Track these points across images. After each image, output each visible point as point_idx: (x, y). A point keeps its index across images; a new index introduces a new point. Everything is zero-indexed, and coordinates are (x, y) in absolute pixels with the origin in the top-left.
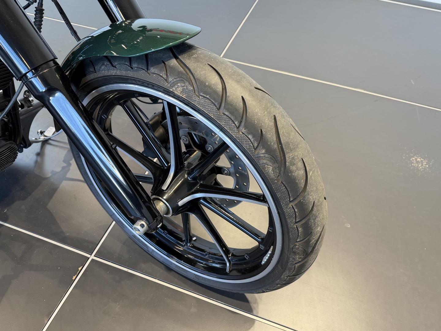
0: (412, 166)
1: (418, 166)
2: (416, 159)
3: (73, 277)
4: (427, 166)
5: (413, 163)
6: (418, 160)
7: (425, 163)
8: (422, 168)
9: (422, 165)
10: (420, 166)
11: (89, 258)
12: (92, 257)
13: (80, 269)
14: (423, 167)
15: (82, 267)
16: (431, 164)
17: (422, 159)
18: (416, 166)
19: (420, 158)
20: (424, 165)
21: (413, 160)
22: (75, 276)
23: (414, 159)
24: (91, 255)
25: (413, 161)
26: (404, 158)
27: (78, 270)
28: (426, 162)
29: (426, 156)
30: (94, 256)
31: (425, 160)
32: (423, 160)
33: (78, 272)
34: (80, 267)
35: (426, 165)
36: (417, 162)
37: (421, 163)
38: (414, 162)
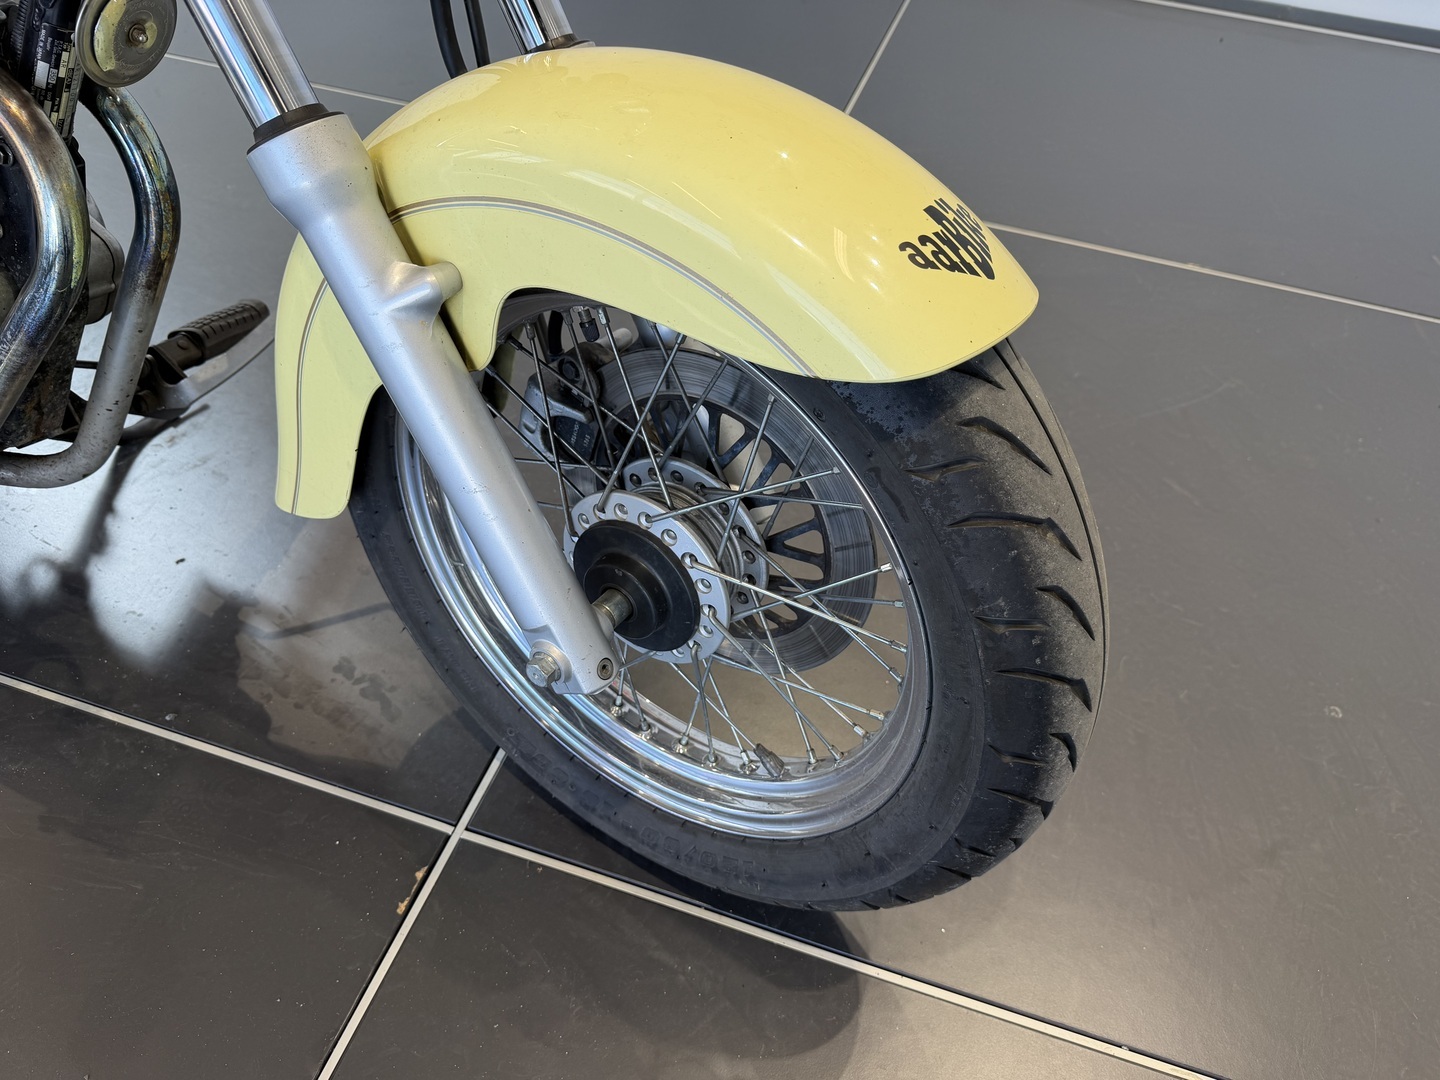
3: (397, 907)
11: (448, 837)
12: (459, 833)
13: (419, 875)
15: (426, 868)
22: (406, 902)
24: (455, 826)
27: (415, 879)
30: (467, 829)
33: (415, 887)
34: (419, 870)
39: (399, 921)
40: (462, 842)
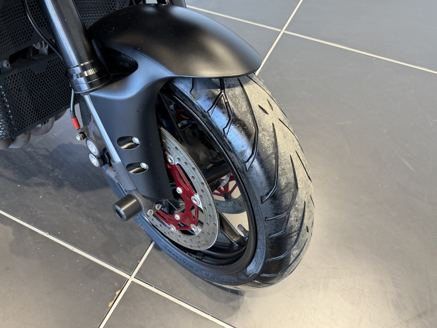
3: (109, 304)
11: (128, 280)
12: (132, 279)
13: (117, 293)
15: (120, 291)
22: (112, 302)
24: (131, 276)
27: (115, 295)
30: (135, 277)
33: (116, 297)
34: (117, 291)
39: (110, 308)
40: (132, 282)
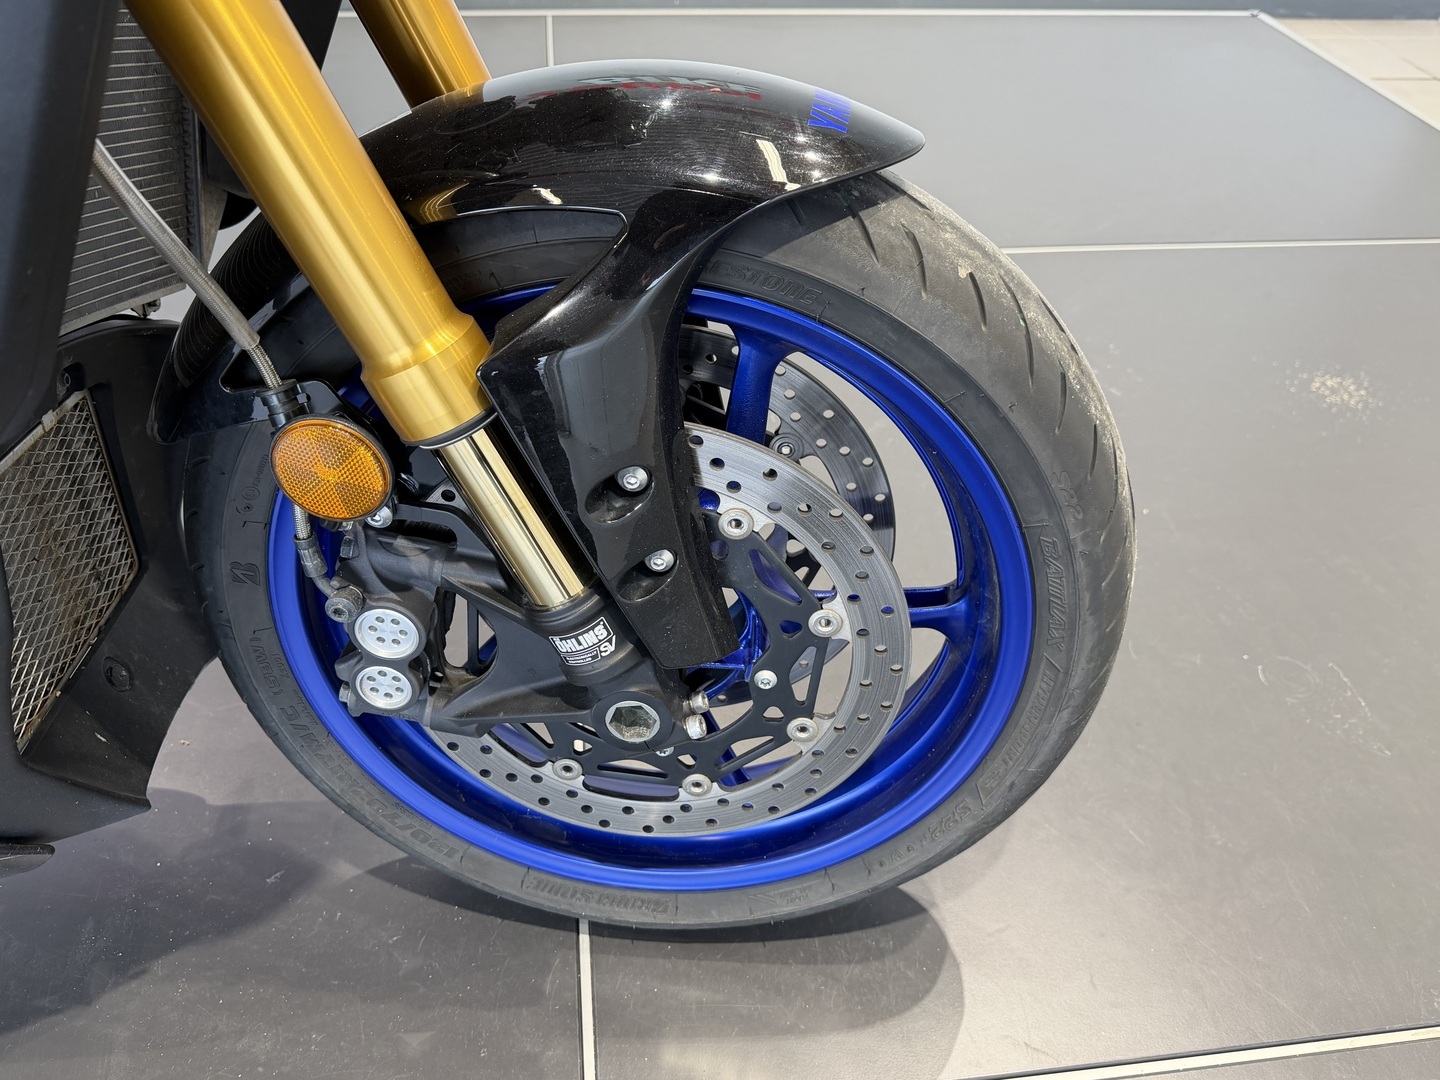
0: (1331, 405)
1: (1343, 400)
2: (1323, 384)
4: (1363, 392)
5: (1326, 396)
6: (1329, 383)
7: (1352, 388)
8: (1358, 403)
9: (1350, 394)
10: (1346, 397)
14: (1357, 399)
16: (1366, 384)
17: (1338, 377)
18: (1339, 403)
19: (1327, 377)
20: (1355, 393)
21: (1319, 388)
23: (1317, 385)
25: (1320, 392)
26: (1293, 390)
28: (1353, 383)
29: (1338, 367)
31: (1343, 379)
32: (1339, 380)
35: (1357, 390)
36: (1333, 391)
37: (1342, 391)
38: (1327, 393)
